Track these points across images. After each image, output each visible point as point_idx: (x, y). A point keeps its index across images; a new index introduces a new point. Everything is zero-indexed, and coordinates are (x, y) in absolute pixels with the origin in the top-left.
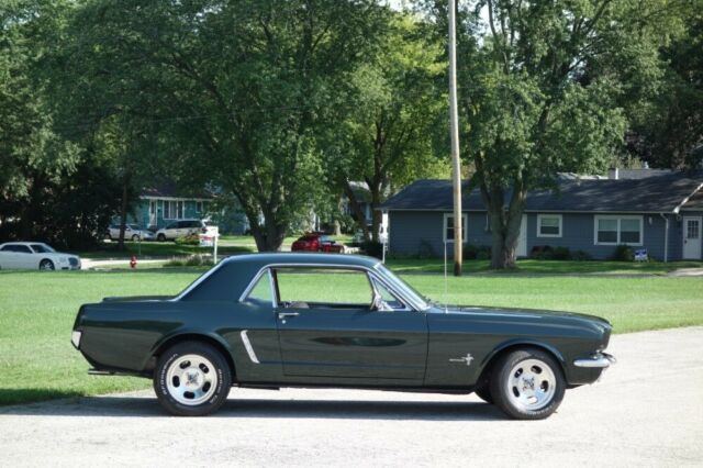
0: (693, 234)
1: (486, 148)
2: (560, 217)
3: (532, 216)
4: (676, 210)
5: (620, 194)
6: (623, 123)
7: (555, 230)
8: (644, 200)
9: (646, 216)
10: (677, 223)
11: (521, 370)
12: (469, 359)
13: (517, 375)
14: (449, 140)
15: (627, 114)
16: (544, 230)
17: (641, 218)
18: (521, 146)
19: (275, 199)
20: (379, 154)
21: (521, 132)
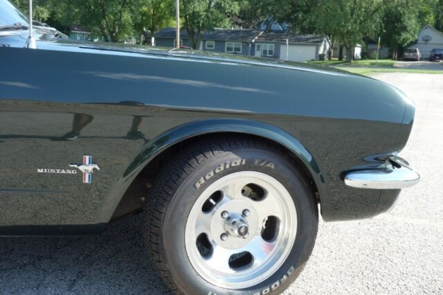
0: (258, 50)
1: (189, 15)
2: (214, 42)
3: (204, 41)
4: (253, 41)
5: (233, 35)
6: (237, 7)
7: (212, 46)
8: (242, 37)
9: (243, 42)
10: (253, 45)
11: (218, 196)
12: (87, 168)
13: (207, 208)
14: (175, 11)
15: (239, 5)
16: (208, 46)
17: (241, 44)
18: (201, 13)
19: (114, 31)
20: (153, 19)
21: (201, 9)
